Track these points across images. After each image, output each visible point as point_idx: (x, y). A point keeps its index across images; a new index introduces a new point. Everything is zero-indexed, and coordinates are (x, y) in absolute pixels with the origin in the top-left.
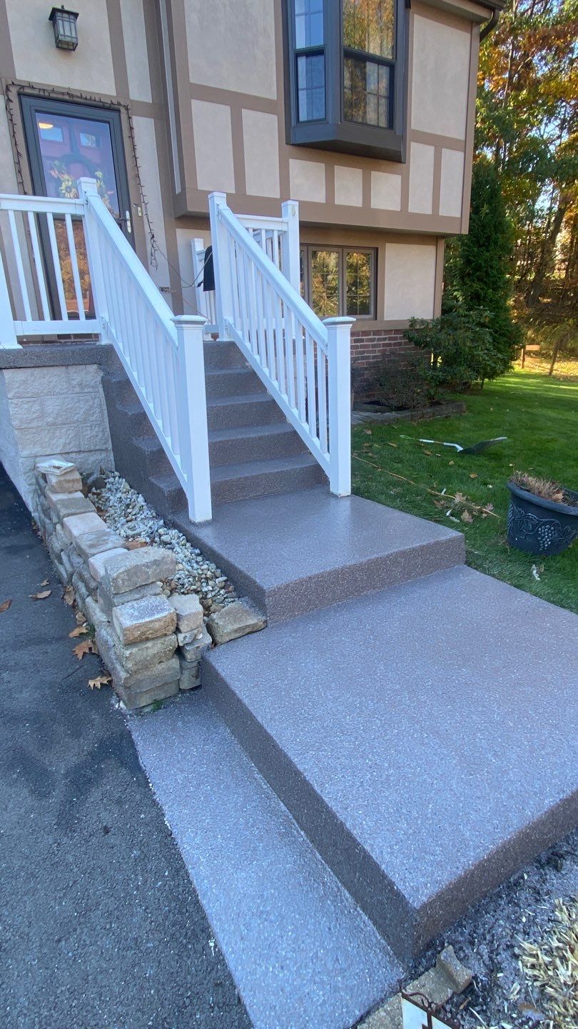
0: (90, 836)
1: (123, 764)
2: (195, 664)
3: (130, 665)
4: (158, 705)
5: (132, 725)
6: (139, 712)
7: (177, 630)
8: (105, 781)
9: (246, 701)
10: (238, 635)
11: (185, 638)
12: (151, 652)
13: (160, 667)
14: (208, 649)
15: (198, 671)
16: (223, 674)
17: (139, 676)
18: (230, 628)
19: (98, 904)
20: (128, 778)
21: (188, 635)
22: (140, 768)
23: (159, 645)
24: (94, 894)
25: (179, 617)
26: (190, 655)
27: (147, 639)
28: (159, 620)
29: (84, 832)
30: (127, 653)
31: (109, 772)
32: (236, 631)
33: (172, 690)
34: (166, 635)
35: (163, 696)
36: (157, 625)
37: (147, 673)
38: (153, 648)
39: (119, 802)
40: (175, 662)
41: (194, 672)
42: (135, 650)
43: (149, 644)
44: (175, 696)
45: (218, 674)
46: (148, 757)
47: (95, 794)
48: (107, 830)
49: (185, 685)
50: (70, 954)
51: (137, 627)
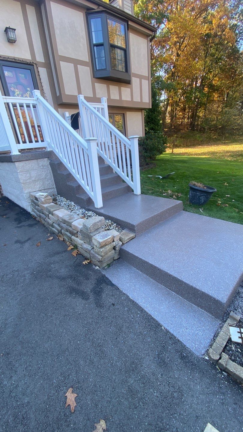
0: (109, 307)
1: (107, 284)
2: (118, 251)
3: (102, 254)
4: (109, 265)
5: (104, 273)
6: (104, 268)
7: (114, 241)
8: (105, 290)
9: (143, 258)
10: (129, 240)
11: (116, 243)
12: (108, 249)
13: (110, 253)
14: (122, 246)
15: (119, 253)
16: (131, 252)
17: (105, 257)
18: (126, 238)
19: (123, 326)
20: (112, 288)
21: (116, 242)
22: (114, 285)
23: (110, 246)
24: (120, 323)
25: (114, 237)
26: (117, 249)
27: (106, 245)
28: (110, 238)
29: (107, 306)
30: (102, 250)
31: (104, 288)
32: (128, 239)
33: (112, 261)
34: (111, 243)
35: (109, 263)
36: (109, 240)
37: (106, 256)
38: (108, 247)
39: (112, 296)
40: (113, 251)
41: (118, 254)
42: (103, 249)
43: (107, 247)
44: (113, 262)
45: (128, 253)
46: (115, 281)
47: (104, 296)
48: (113, 305)
49: (116, 258)
50: (122, 341)
51: (104, 241)
